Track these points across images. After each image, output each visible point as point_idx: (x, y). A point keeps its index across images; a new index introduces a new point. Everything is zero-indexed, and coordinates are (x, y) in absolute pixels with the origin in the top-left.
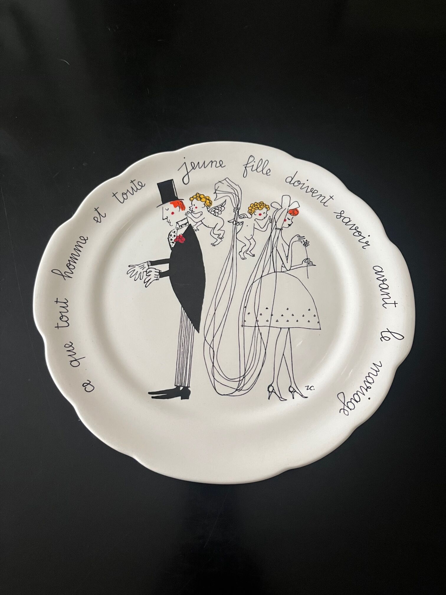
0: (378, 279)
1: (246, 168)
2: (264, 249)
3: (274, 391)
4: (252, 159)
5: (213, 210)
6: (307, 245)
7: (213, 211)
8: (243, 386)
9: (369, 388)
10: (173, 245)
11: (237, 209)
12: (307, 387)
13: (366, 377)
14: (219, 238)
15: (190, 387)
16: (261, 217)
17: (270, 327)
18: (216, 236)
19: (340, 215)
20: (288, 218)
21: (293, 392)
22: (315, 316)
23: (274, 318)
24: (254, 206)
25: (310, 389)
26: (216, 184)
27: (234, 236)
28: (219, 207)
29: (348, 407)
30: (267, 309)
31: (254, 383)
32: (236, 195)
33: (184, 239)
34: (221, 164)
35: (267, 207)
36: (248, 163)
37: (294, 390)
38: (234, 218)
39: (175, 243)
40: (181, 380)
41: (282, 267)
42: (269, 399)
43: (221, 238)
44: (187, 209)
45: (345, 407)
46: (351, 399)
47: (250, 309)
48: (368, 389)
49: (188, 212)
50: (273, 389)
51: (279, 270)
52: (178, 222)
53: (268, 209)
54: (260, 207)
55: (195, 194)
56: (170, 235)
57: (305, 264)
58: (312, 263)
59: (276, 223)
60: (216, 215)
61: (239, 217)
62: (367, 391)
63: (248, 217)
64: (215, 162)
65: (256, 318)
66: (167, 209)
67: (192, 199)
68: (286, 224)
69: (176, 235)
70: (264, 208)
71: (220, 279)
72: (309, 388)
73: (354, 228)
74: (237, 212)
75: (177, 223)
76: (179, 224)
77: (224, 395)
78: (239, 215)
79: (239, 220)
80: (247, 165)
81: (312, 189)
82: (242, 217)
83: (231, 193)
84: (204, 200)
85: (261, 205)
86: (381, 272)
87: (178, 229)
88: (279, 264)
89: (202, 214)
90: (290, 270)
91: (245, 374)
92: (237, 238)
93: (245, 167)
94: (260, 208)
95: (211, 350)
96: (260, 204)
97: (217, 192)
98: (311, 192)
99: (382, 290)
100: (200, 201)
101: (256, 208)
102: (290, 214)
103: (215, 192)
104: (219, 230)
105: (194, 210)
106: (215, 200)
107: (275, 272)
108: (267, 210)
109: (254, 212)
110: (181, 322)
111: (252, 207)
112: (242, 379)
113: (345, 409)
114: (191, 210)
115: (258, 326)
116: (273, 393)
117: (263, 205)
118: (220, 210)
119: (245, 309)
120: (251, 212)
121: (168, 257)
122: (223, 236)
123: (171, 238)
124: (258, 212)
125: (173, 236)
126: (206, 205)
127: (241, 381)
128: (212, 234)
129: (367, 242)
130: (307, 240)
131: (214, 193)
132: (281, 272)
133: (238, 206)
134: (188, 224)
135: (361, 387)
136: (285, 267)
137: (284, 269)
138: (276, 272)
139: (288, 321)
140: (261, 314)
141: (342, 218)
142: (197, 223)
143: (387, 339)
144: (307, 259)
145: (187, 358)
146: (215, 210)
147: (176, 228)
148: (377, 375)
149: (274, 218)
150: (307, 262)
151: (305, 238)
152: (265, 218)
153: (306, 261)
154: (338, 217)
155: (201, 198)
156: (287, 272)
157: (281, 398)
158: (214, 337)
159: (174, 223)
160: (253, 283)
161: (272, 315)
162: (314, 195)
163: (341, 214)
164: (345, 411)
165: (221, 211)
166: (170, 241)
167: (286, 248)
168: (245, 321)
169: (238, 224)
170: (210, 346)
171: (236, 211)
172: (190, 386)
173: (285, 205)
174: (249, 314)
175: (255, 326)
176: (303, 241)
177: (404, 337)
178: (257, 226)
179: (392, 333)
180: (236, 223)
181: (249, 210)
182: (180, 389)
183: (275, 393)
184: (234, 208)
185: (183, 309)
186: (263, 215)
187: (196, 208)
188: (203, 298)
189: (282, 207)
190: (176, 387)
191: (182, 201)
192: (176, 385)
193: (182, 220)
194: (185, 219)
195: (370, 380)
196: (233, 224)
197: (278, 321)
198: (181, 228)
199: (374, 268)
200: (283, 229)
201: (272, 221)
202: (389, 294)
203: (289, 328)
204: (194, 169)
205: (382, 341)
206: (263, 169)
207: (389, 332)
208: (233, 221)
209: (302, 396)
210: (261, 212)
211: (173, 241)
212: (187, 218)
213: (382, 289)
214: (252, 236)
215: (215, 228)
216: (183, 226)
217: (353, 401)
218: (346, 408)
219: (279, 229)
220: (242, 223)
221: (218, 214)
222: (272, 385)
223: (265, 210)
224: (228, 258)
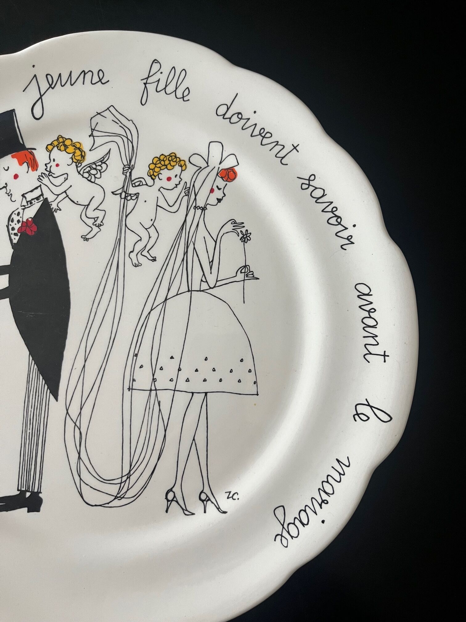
0: (362, 307)
1: (147, 85)
2: (173, 247)
3: (175, 499)
4: (156, 67)
5: (85, 171)
6: (248, 240)
7: (87, 172)
8: (126, 492)
9: (326, 502)
10: (16, 239)
11: (129, 168)
12: (228, 493)
13: (323, 482)
14: (96, 225)
15: (41, 493)
16: (171, 185)
17: (174, 390)
18: (90, 222)
19: (307, 182)
20: (217, 186)
21: (205, 500)
22: (250, 371)
23: (183, 376)
24: (159, 162)
25: (232, 497)
26: (92, 118)
27: (122, 221)
28: (97, 164)
29: (288, 532)
30: (172, 360)
31: (144, 487)
32: (128, 139)
33: (35, 228)
34: (101, 76)
35: (182, 163)
36: (151, 74)
37: (208, 498)
38: (123, 187)
39: (19, 234)
40: (28, 481)
41: (202, 282)
42: (167, 511)
43: (99, 226)
44: (42, 168)
45: (284, 531)
46: (295, 518)
47: (144, 358)
48: (323, 504)
49: (43, 174)
50: (175, 497)
51: (196, 287)
52: (26, 193)
53: (184, 168)
54: (170, 163)
55: (56, 139)
56: (10, 219)
57: (241, 276)
58: (252, 274)
59: (196, 196)
60: (92, 180)
61: (132, 184)
62: (321, 508)
63: (147, 185)
64: (90, 73)
65: (153, 375)
66: (6, 168)
67: (50, 147)
68: (213, 200)
69: (21, 220)
70: (177, 165)
71: (95, 303)
72: (231, 495)
73: (329, 209)
74: (128, 174)
75: (23, 196)
76: (26, 198)
77: (96, 505)
78: (133, 179)
79: (132, 190)
80: (147, 78)
81: (262, 131)
82: (137, 184)
83: (119, 135)
84: (71, 149)
85: (172, 160)
86: (368, 295)
87: (26, 208)
88: (197, 274)
89: (67, 179)
90: (215, 287)
91: (130, 471)
92: (126, 225)
93: (145, 84)
94: (169, 167)
95: (77, 430)
96: (170, 159)
97: (95, 133)
98: (260, 136)
99: (365, 329)
100: (64, 152)
101: (163, 165)
102: (222, 178)
103: (92, 134)
104: (96, 209)
105: (54, 170)
106: (90, 150)
107: (189, 291)
108: (182, 170)
109: (158, 174)
110: (28, 382)
111: (155, 164)
112: (126, 481)
113: (283, 535)
114: (48, 169)
115: (156, 390)
116: (174, 503)
117: (175, 160)
118: (100, 170)
119: (135, 358)
120: (153, 175)
121: (7, 262)
122: (102, 222)
123: (13, 225)
124: (165, 173)
125: (15, 221)
126: (74, 160)
127: (124, 483)
128: (84, 217)
129: (350, 238)
130: (247, 230)
131: (90, 136)
132: (200, 291)
133: (130, 161)
134: (42, 198)
135: (313, 500)
136: (207, 282)
137: (204, 286)
138: (191, 291)
139: (205, 380)
140: (161, 369)
141: (311, 188)
142: (58, 195)
143: (365, 418)
144: (245, 266)
145: (37, 444)
146: (91, 169)
147: (21, 206)
148: (340, 482)
149: (194, 186)
150: (245, 272)
151: (244, 227)
152: (178, 186)
153: (243, 271)
154: (305, 186)
155: (66, 147)
156: (210, 291)
157: (187, 510)
158: (81, 409)
159: (17, 196)
160: (151, 310)
161: (179, 370)
162: (265, 141)
163: (309, 180)
164: (283, 538)
165: (101, 173)
166: (11, 232)
167: (211, 244)
168: (134, 380)
169: (129, 198)
170: (75, 423)
171: (127, 172)
172: (41, 491)
173: (214, 161)
174: (141, 367)
175: (151, 390)
176: (241, 231)
177: (391, 419)
178: (162, 203)
179: (373, 409)
180: (127, 195)
181: (150, 169)
182: (25, 496)
183: (177, 502)
184: (124, 166)
185: (31, 358)
186: (175, 181)
187: (57, 165)
188: (65, 338)
189: (209, 165)
190: (19, 492)
191: (33, 151)
192: (20, 489)
193: (32, 191)
194: (36, 188)
195: (328, 489)
196: (121, 198)
197: (189, 381)
198: (29, 205)
199: (358, 287)
200: (207, 209)
201: (189, 192)
202: (377, 336)
203: (206, 393)
204: (53, 88)
205: (356, 421)
206: (176, 88)
207: (369, 405)
208: (120, 191)
209: (218, 509)
210: (171, 174)
211: (16, 231)
212: (40, 186)
213: (366, 326)
214: (152, 222)
215: (89, 207)
216: (33, 201)
217: (297, 522)
218: (285, 534)
219: (200, 208)
220: (136, 196)
221: (95, 178)
222: (173, 490)
223: (177, 169)
224: (109, 264)
